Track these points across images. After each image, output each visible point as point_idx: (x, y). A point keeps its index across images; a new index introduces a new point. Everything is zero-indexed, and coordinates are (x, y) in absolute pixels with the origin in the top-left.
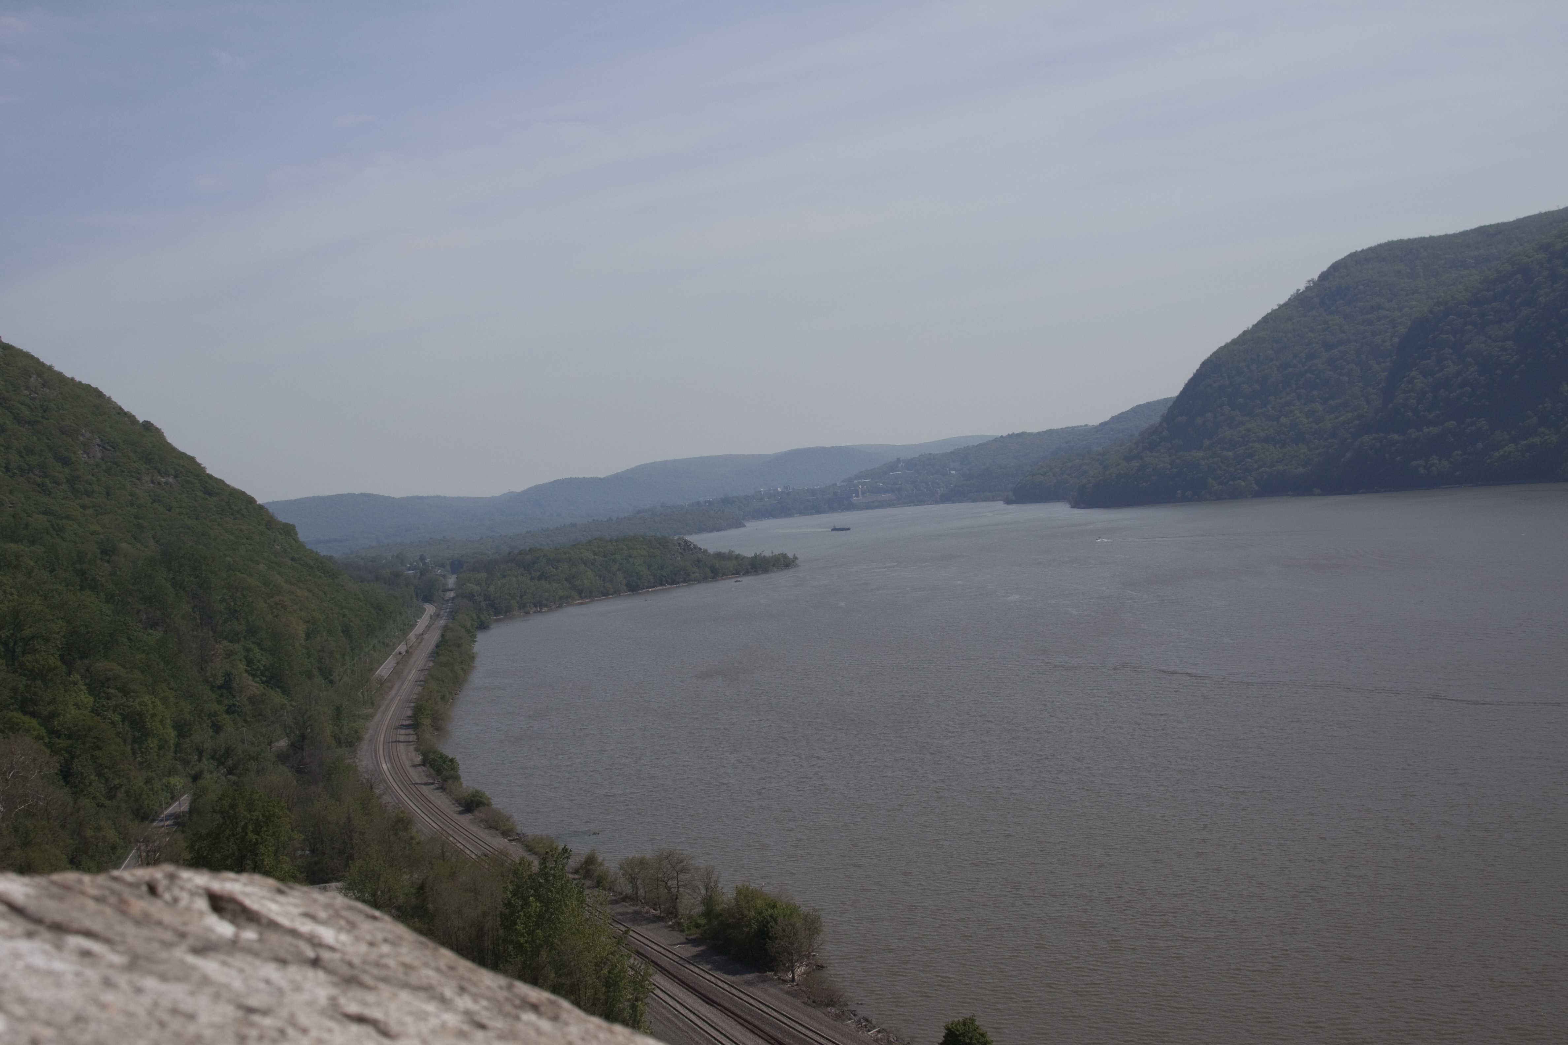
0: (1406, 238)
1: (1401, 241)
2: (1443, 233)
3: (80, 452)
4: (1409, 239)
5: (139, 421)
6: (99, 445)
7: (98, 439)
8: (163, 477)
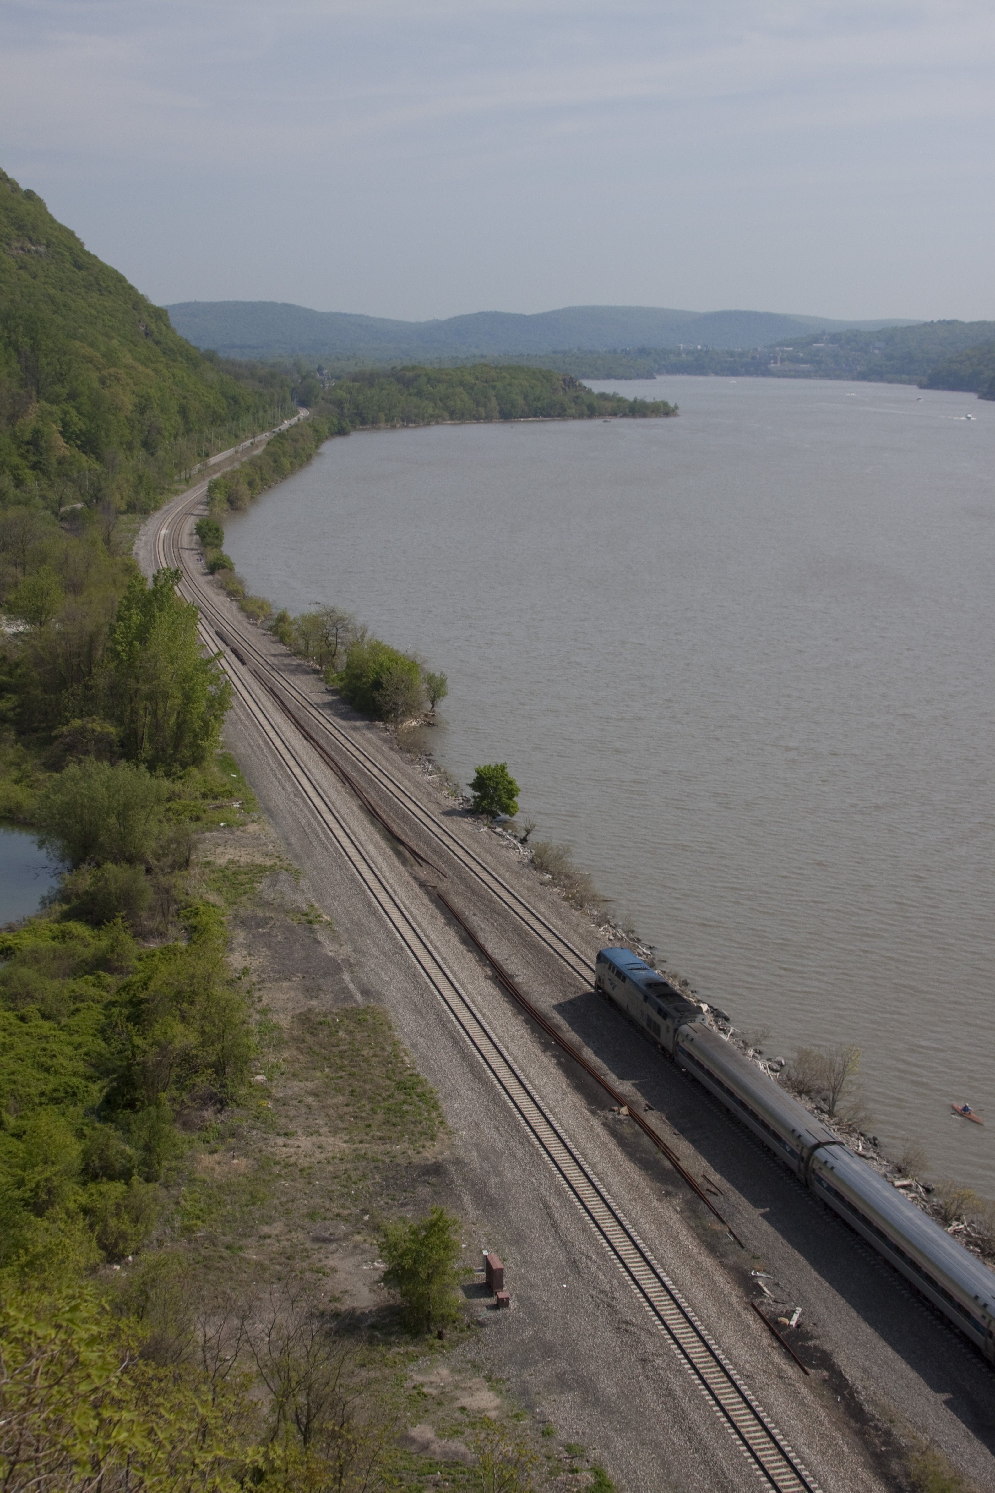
5: (22, 190)
8: (34, 245)
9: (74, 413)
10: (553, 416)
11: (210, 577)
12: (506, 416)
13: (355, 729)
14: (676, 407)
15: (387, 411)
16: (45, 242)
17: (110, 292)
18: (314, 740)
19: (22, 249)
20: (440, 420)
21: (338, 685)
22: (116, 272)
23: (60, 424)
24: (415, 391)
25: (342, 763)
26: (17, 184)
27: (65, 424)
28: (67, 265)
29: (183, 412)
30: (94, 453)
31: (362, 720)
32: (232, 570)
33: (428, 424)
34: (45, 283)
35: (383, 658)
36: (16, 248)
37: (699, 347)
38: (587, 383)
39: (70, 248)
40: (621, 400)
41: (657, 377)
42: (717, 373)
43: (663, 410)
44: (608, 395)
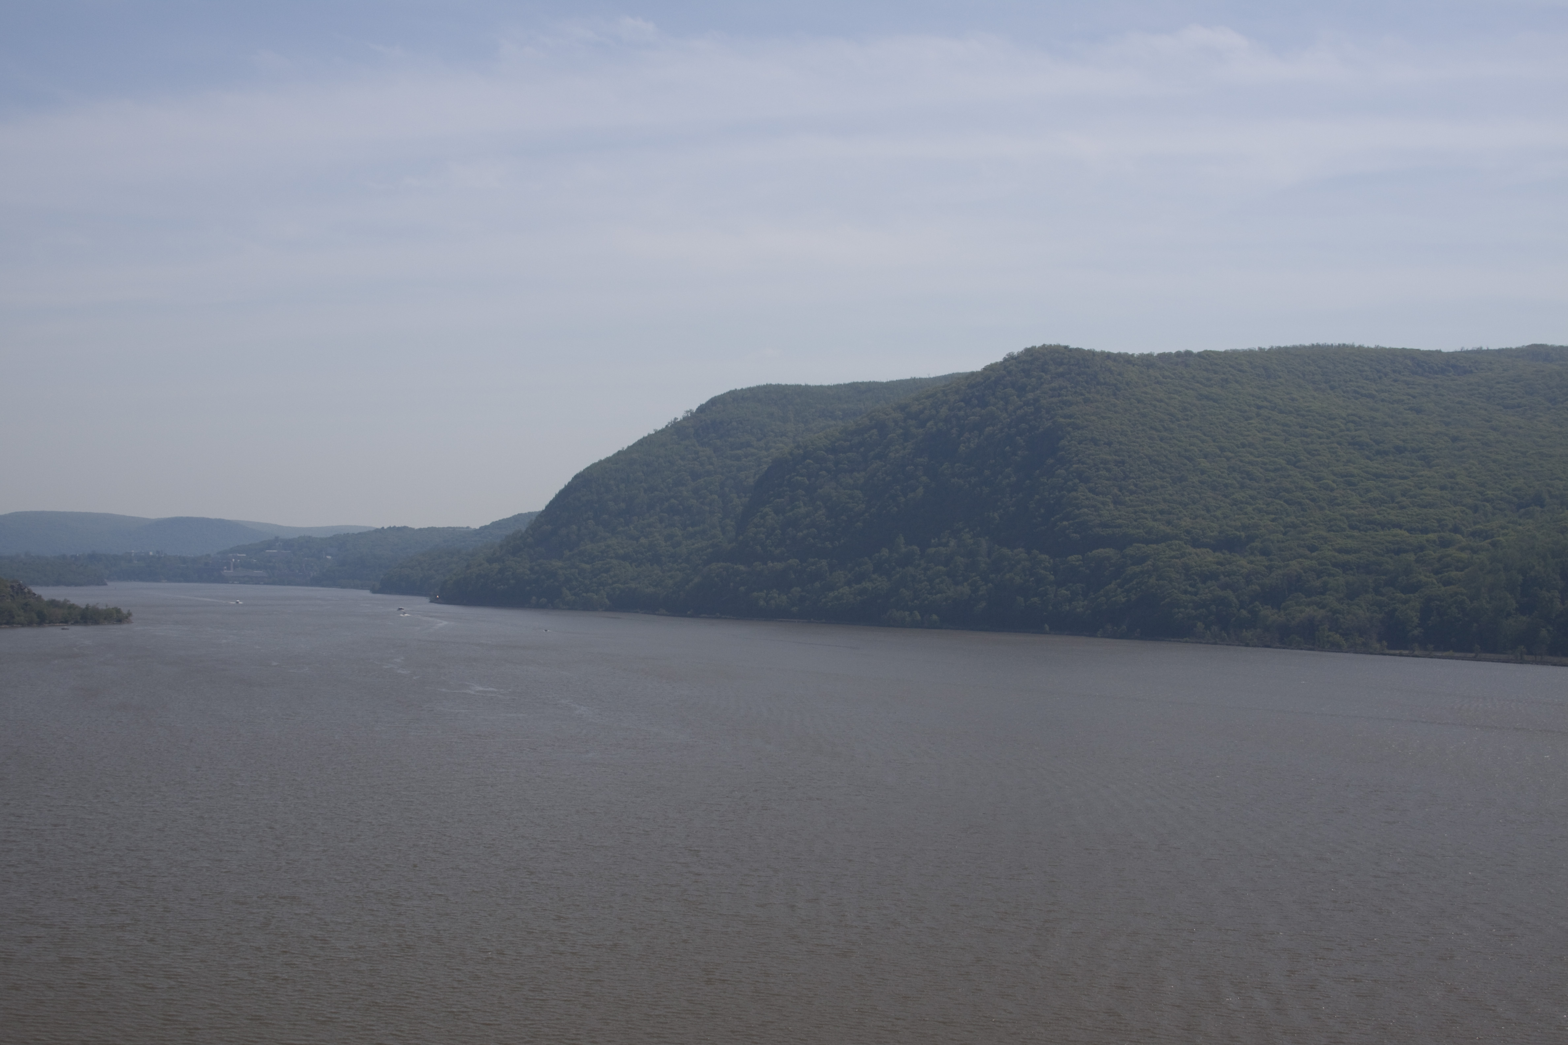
0: (783, 383)
1: (778, 386)
2: (818, 384)
4: (786, 385)
14: (129, 614)
37: (151, 553)
38: (38, 590)
41: (109, 583)
42: (170, 579)
43: (116, 617)
44: (58, 602)
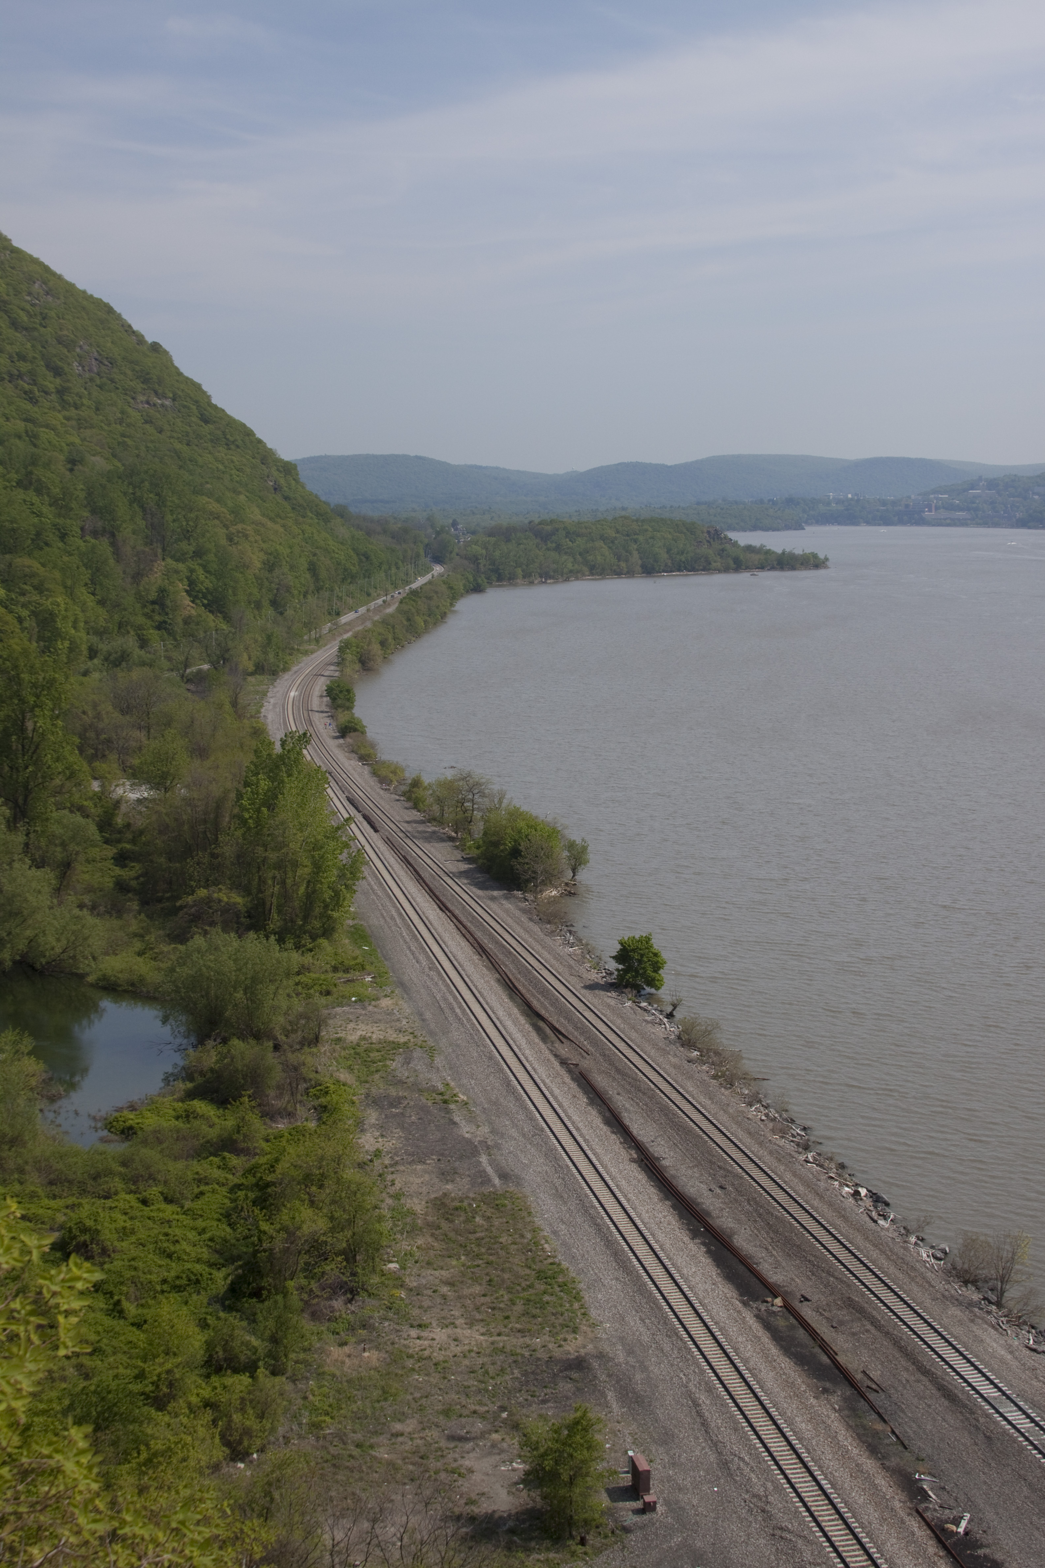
3: (75, 364)
5: (146, 342)
6: (96, 359)
7: (96, 353)
8: (160, 399)
9: (200, 571)
10: (698, 570)
11: (341, 741)
12: (649, 570)
13: (493, 899)
14: (827, 559)
15: (524, 567)
16: (171, 395)
17: (238, 447)
18: (450, 911)
19: (148, 403)
20: (579, 575)
21: (475, 853)
22: (244, 425)
23: (186, 582)
24: (554, 545)
25: (479, 934)
26: (143, 336)
27: (192, 583)
28: (194, 419)
29: (313, 569)
30: (221, 613)
31: (500, 890)
32: (363, 733)
33: (567, 580)
34: (171, 437)
35: (521, 824)
36: (142, 402)
37: (850, 496)
38: (732, 535)
39: (197, 402)
40: (768, 552)
41: (806, 528)
42: (868, 523)
43: (812, 562)
44: (755, 547)
